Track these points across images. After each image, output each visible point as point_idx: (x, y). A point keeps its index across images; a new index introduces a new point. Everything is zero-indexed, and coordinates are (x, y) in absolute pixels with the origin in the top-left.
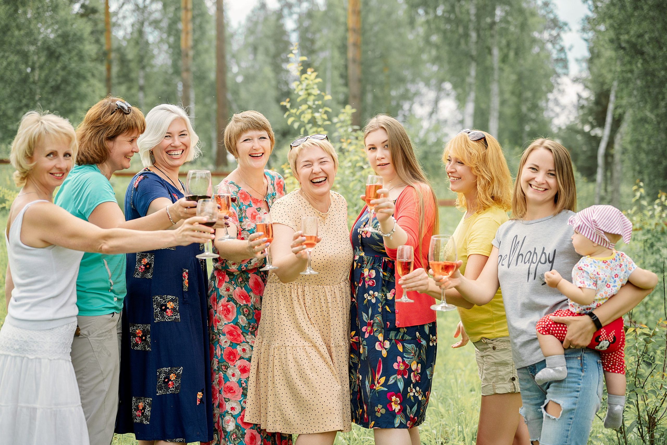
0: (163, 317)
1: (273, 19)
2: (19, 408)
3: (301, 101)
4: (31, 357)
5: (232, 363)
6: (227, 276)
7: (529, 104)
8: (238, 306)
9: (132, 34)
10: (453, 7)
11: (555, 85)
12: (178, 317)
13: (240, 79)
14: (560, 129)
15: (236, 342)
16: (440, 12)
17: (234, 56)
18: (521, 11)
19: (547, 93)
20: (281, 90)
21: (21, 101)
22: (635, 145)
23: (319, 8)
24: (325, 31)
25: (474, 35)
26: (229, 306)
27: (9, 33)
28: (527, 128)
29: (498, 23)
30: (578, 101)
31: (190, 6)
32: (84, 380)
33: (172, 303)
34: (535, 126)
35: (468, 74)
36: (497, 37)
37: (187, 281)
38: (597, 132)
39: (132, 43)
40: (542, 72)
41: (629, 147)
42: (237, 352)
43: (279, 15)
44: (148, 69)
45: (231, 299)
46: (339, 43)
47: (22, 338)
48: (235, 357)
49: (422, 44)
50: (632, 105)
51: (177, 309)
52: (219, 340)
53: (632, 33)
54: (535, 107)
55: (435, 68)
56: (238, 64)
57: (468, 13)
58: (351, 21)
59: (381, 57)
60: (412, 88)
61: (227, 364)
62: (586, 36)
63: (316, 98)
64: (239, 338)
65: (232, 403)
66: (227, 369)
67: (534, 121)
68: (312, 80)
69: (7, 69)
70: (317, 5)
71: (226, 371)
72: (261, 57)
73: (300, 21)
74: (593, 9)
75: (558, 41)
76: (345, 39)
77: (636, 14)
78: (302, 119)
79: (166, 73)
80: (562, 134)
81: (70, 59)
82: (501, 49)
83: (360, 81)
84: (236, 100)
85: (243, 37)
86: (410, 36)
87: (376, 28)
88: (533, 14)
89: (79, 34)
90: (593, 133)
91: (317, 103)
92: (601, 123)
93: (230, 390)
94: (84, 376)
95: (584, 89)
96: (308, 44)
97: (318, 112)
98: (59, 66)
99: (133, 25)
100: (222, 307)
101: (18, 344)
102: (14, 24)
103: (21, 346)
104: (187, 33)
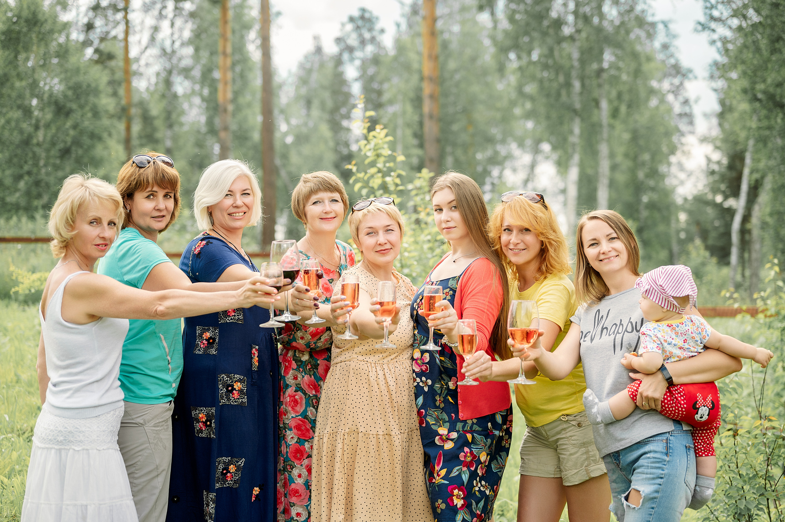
0: (229, 399)
1: (330, 65)
2: (64, 507)
3: (369, 163)
4: (77, 449)
5: (298, 462)
6: (294, 362)
7: (646, 170)
8: (307, 397)
9: (156, 84)
10: (551, 50)
11: (679, 146)
12: (245, 400)
13: (289, 140)
14: (686, 199)
15: (304, 438)
16: (535, 56)
17: (282, 111)
18: (635, 56)
19: (669, 155)
20: (340, 152)
21: (21, 167)
22: (776, 217)
23: (387, 52)
24: (395, 80)
25: (577, 85)
26: (297, 397)
27: (8, 84)
28: (645, 199)
29: (607, 69)
30: (708, 165)
31: (229, 50)
32: (136, 476)
33: (239, 384)
34: (655, 196)
35: (571, 132)
36: (606, 87)
37: (257, 359)
38: (731, 202)
39: (156, 96)
40: (662, 130)
41: (769, 220)
42: (305, 449)
43: (338, 61)
44: (176, 128)
45: (299, 388)
46: (412, 95)
47: (66, 428)
48: (302, 455)
49: (514, 95)
50: (770, 169)
51: (245, 391)
52: (284, 435)
53: (769, 81)
54: (654, 173)
55: (530, 125)
56: (287, 121)
57: (570, 57)
58: (427, 68)
59: (463, 111)
60: (502, 150)
61: (292, 463)
62: (714, 85)
63: (387, 159)
64: (307, 433)
65: (298, 508)
66: (292, 469)
67: (653, 189)
68: (381, 139)
69: (5, 129)
70: (384, 48)
71: (291, 472)
72: (316, 112)
73: (363, 68)
74: (723, 52)
75: (682, 91)
76: (419, 90)
77: (774, 58)
78: (371, 184)
79: (198, 132)
80: (687, 206)
81: (82, 116)
82: (610, 101)
83: (438, 141)
84: (284, 165)
85: (294, 88)
86: (500, 86)
87: (457, 77)
88: (649, 59)
89: (93, 85)
90: (726, 205)
91: (388, 165)
92: (735, 192)
93: (296, 492)
94: (137, 470)
95: (714, 150)
96: (374, 96)
97: (390, 176)
98: (69, 124)
99: (158, 74)
100: (288, 398)
101: (62, 435)
102: (14, 73)
103: (65, 437)
104: (226, 84)
